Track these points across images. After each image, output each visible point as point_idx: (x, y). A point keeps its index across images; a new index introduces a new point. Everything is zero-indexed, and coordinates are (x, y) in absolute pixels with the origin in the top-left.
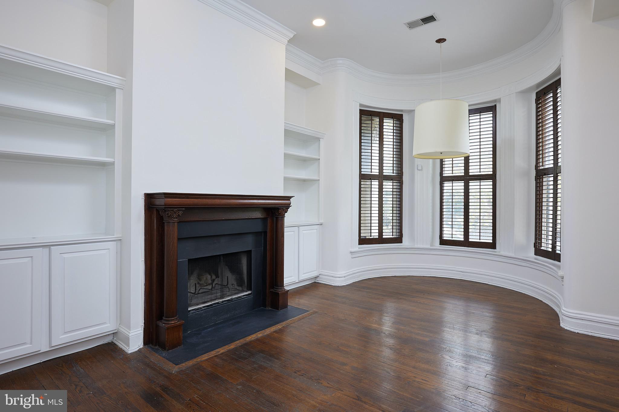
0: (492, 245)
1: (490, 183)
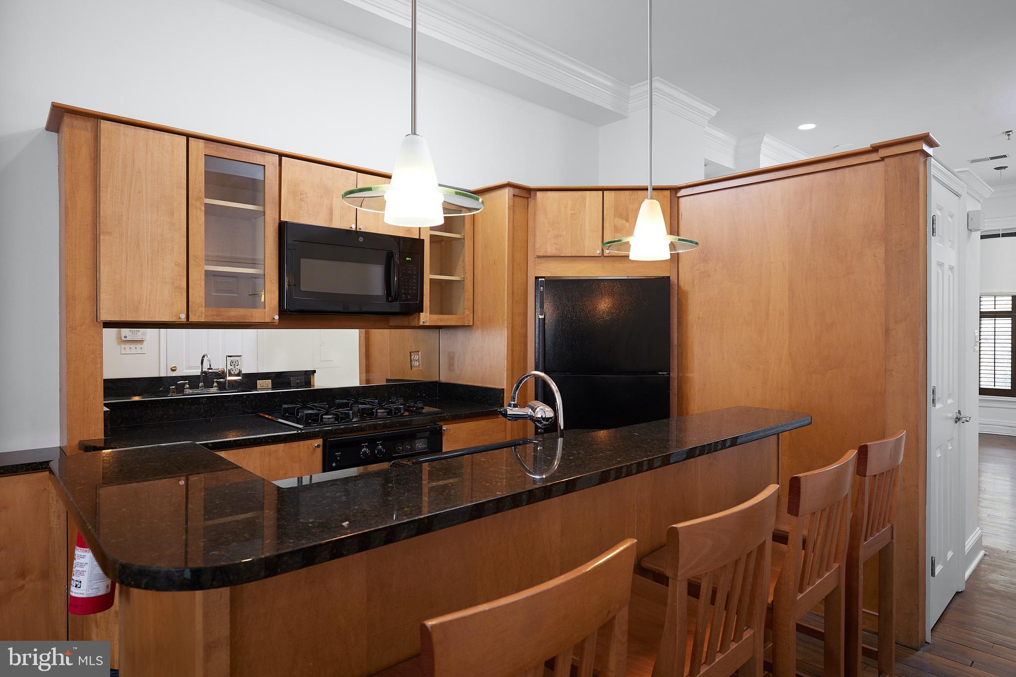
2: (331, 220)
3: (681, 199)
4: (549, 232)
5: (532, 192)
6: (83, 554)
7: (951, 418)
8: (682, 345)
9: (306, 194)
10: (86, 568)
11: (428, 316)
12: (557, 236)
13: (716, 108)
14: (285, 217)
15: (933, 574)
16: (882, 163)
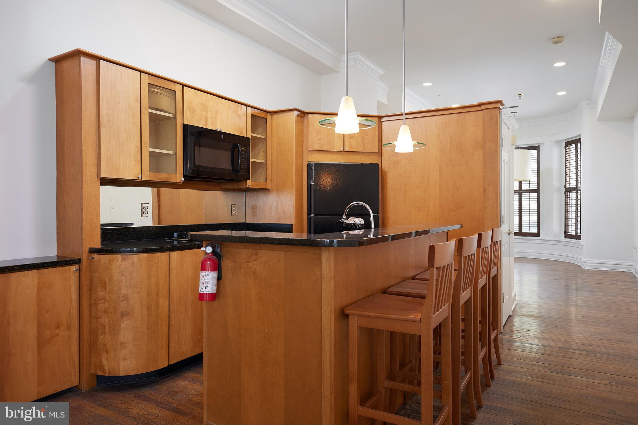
0: (538, 234)
1: (535, 195)
2: (206, 124)
3: (383, 123)
4: (315, 137)
5: (305, 114)
6: (208, 274)
7: (506, 233)
8: (384, 200)
9: (195, 109)
10: (210, 280)
11: (251, 182)
12: (320, 139)
13: (384, 70)
14: (185, 122)
15: (503, 301)
16: (481, 112)
